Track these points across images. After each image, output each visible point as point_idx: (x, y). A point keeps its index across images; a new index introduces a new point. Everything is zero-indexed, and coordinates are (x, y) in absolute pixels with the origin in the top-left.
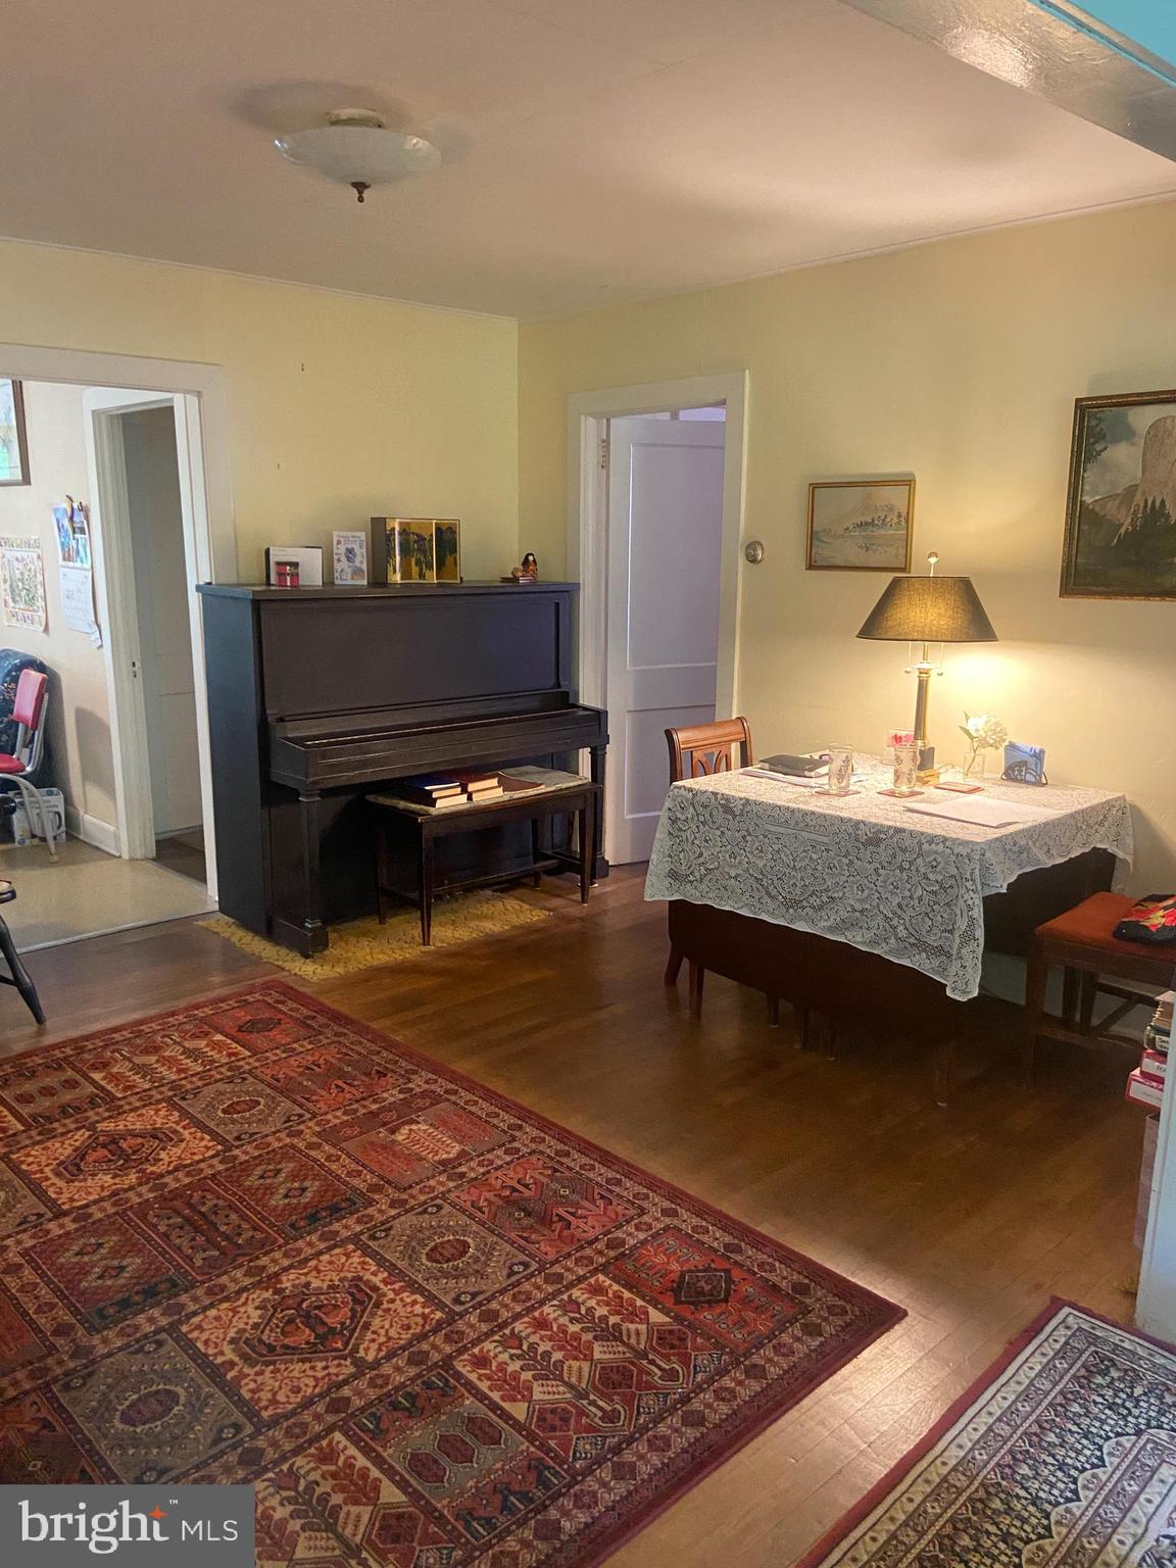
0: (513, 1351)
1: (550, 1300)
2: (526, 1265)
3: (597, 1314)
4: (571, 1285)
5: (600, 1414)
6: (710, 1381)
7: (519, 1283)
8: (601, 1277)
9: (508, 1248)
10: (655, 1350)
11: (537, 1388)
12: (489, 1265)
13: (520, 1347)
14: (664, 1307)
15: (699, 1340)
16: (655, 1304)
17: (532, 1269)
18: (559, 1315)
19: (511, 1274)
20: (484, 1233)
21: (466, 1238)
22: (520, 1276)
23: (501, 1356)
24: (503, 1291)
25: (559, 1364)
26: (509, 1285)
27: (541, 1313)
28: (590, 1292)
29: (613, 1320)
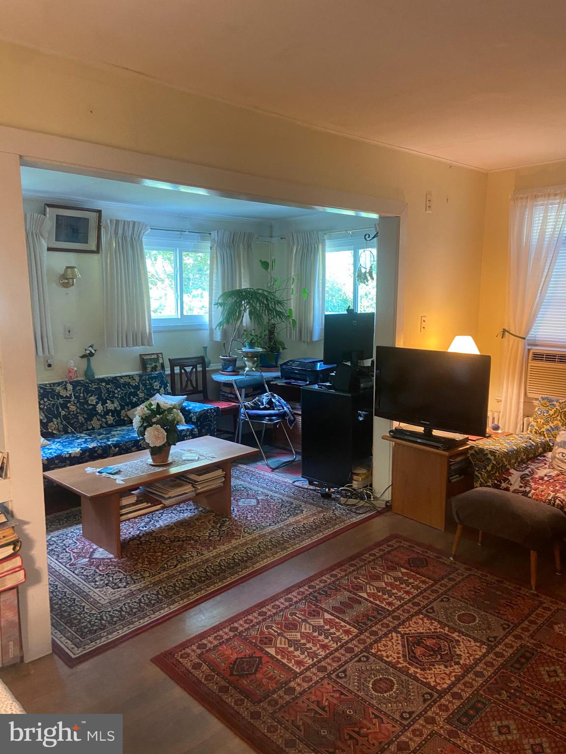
0: (311, 651)
1: (323, 658)
2: (337, 676)
3: (299, 652)
4: (313, 665)
5: (297, 615)
6: (253, 626)
7: (340, 667)
8: (298, 670)
9: (350, 687)
10: (274, 636)
11: (322, 624)
12: (358, 677)
13: (332, 637)
14: (267, 655)
15: (254, 641)
16: (272, 657)
17: (334, 674)
18: (317, 651)
19: (344, 671)
20: (368, 698)
21: (377, 694)
22: (340, 670)
23: (316, 649)
24: (346, 662)
25: (314, 631)
26: (344, 665)
27: (325, 652)
28: (328, 646)
29: (291, 649)
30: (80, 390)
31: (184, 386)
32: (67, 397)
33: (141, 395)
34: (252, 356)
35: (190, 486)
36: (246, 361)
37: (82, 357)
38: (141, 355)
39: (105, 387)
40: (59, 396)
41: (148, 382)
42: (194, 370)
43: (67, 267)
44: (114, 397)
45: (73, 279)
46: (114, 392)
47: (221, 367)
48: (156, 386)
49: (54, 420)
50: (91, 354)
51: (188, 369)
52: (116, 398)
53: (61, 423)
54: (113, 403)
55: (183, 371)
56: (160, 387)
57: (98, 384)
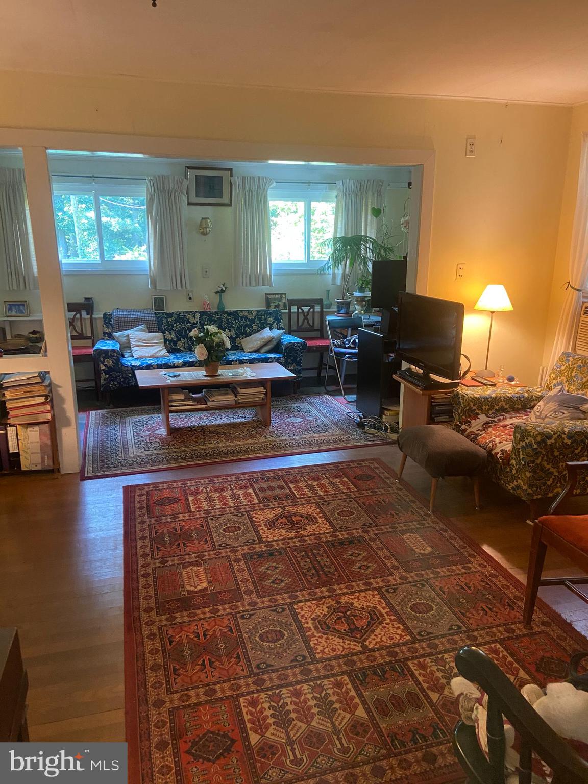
30: (205, 318)
31: (300, 324)
32: (194, 323)
33: (255, 327)
34: (361, 300)
35: (233, 396)
36: (356, 304)
37: (217, 293)
38: (266, 294)
39: (226, 318)
40: (188, 322)
41: (263, 317)
42: (312, 310)
43: (203, 219)
44: (231, 327)
45: (206, 228)
46: (232, 323)
47: (336, 310)
48: (270, 321)
49: (182, 339)
50: (222, 291)
51: (306, 309)
52: (233, 327)
53: (188, 343)
54: (230, 331)
55: (300, 310)
56: (274, 322)
57: (221, 315)
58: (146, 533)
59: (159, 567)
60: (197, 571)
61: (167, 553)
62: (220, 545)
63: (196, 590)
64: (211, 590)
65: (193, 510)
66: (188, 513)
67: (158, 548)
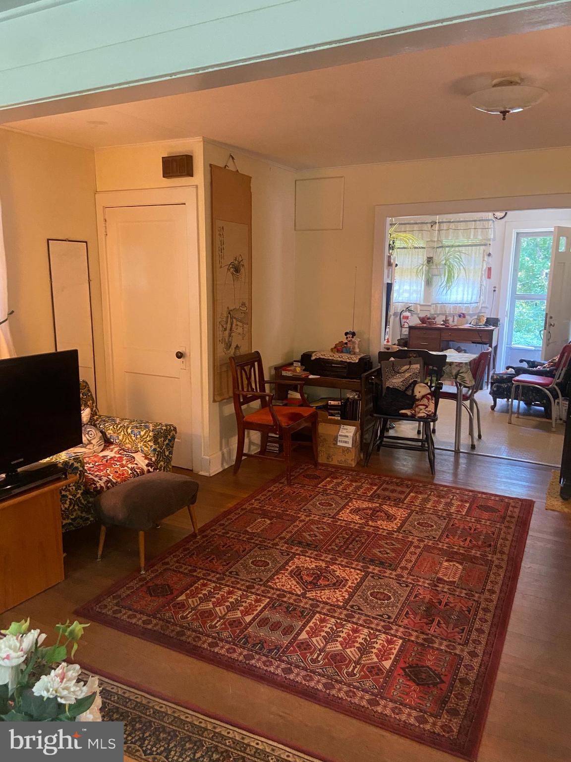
58: (474, 635)
59: (477, 592)
60: (445, 575)
61: (462, 601)
62: (407, 586)
63: (455, 563)
64: (444, 558)
65: (400, 641)
66: (409, 640)
67: (469, 611)
